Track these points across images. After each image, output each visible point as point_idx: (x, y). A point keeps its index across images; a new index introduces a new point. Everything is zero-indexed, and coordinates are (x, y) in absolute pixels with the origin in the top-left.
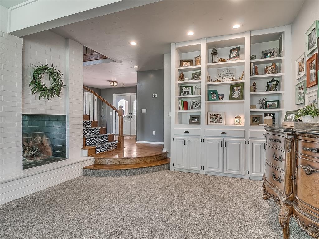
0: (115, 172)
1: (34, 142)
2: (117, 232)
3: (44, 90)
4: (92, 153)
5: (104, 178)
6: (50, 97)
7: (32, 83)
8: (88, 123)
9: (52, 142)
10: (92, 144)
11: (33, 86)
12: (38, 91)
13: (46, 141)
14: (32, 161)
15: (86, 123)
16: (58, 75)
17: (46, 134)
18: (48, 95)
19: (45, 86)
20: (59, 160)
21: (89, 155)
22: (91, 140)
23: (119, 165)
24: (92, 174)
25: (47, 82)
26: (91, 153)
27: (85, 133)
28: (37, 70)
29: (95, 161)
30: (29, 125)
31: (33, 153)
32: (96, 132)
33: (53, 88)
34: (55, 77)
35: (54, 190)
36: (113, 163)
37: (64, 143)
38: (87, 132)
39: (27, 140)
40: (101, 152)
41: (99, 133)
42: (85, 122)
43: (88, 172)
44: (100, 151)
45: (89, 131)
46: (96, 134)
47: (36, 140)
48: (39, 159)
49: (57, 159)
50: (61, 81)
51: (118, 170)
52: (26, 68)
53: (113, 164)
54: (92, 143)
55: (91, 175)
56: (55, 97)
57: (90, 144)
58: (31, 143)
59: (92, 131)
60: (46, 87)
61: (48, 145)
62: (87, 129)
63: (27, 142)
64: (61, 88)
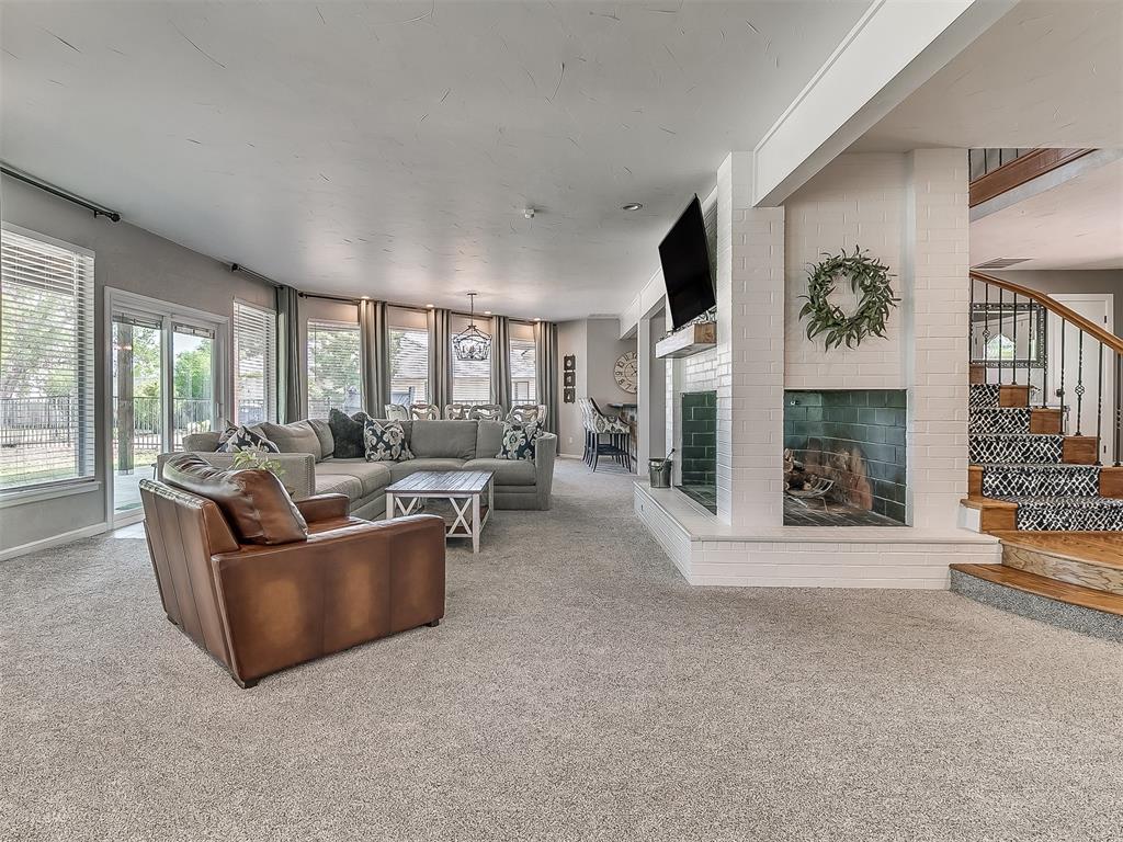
0: (1068, 613)
1: (835, 466)
2: (927, 752)
3: (835, 324)
4: (999, 522)
5: (1017, 618)
6: (854, 342)
7: (806, 310)
8: (1013, 418)
9: (872, 468)
10: (1009, 493)
11: (808, 319)
12: (823, 328)
13: (859, 464)
14: (818, 512)
15: (1007, 417)
16: (876, 272)
17: (859, 445)
18: (849, 337)
19: (840, 312)
20: (883, 523)
21: (985, 529)
22: (1005, 477)
23: (1102, 592)
24: (980, 593)
25: (845, 299)
26: (995, 526)
27: (991, 454)
28: (817, 277)
29: (1005, 555)
30: (824, 416)
31: (822, 492)
32: (1045, 454)
33: (862, 315)
34: (868, 282)
35: (843, 597)
36: (1078, 577)
37: (900, 478)
38: (1001, 449)
39: (821, 457)
40: (1045, 528)
41: (1060, 456)
42: (1001, 411)
43: (968, 582)
44: (1040, 524)
45: (1009, 446)
46: (1042, 458)
47: (838, 459)
48: (836, 511)
49: (877, 519)
50: (887, 287)
51: (1083, 607)
52: (793, 274)
53: (1075, 581)
54: (1013, 488)
55: (975, 596)
56: (871, 339)
57: (1001, 492)
58: (828, 467)
59: (1024, 446)
60: (842, 314)
61: (863, 477)
62: (998, 439)
63: (820, 464)
64: (886, 307)
